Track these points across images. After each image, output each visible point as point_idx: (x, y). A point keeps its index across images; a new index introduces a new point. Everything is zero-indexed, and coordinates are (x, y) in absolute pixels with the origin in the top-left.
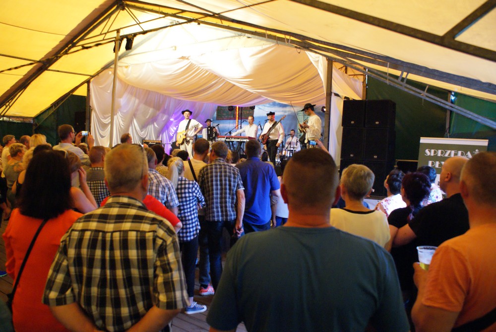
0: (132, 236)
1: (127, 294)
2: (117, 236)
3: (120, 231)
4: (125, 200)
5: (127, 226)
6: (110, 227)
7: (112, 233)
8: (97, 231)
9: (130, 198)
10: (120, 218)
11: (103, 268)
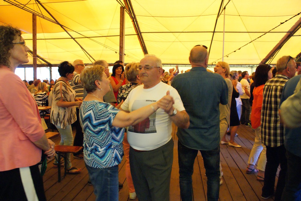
0: (279, 88)
1: (274, 107)
2: (274, 87)
3: (275, 86)
4: (280, 76)
5: (278, 84)
6: (273, 84)
7: (273, 86)
8: (269, 86)
9: (282, 75)
10: (277, 81)
11: (268, 97)
